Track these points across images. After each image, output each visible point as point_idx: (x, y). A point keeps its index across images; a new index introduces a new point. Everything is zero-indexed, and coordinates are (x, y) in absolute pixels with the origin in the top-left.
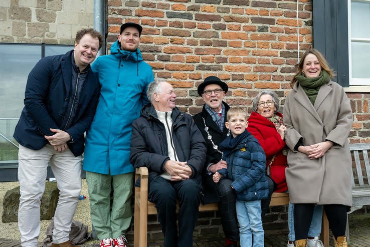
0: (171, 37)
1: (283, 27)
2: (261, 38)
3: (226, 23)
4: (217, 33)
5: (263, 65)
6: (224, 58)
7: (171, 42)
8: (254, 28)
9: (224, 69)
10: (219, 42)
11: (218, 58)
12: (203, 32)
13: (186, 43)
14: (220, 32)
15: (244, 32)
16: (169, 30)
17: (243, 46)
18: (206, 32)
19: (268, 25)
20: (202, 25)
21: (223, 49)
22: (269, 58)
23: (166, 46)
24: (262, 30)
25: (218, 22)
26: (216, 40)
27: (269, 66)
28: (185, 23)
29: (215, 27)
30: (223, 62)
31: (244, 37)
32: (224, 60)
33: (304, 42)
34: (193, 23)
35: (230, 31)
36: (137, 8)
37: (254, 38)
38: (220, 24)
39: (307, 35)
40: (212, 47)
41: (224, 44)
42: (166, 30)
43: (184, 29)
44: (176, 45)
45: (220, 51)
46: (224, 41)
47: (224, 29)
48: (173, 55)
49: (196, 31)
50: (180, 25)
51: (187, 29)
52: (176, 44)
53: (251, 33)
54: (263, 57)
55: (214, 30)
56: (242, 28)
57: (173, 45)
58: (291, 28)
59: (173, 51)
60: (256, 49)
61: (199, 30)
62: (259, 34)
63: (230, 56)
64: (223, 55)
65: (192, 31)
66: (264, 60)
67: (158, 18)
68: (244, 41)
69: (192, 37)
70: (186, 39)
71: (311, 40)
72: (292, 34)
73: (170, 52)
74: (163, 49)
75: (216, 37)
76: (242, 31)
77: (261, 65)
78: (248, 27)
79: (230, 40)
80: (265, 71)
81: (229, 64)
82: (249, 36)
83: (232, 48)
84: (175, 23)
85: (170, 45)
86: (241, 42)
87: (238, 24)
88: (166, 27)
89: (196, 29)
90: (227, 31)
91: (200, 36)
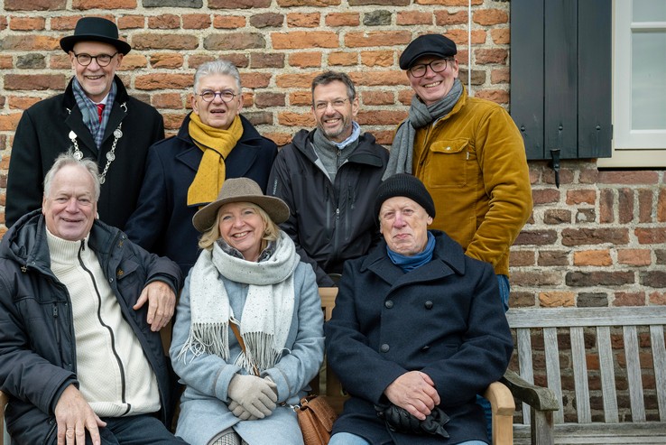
0: (152, 52)
1: (431, 9)
2: (372, 41)
3: (283, 11)
4: (261, 37)
5: (375, 108)
6: (276, 95)
7: (152, 63)
8: (354, 19)
9: (276, 120)
10: (265, 56)
11: (261, 96)
12: (228, 37)
13: (186, 64)
14: (268, 34)
15: (328, 29)
16: (147, 36)
17: (324, 64)
18: (234, 36)
19: (390, 9)
20: (225, 20)
21: (276, 73)
22: (392, 88)
23: (140, 73)
24: (373, 20)
25: (262, 11)
26: (257, 54)
27: (390, 108)
28: (185, 17)
29: (255, 21)
30: (275, 105)
31: (330, 42)
32: (278, 100)
33: (490, 44)
34: (204, 16)
35: (294, 29)
37: (354, 41)
38: (270, 13)
39: (496, 27)
40: (248, 70)
41: (277, 61)
42: (141, 36)
43: (182, 31)
44: (163, 71)
45: (268, 78)
46: (279, 55)
47: (279, 25)
48: (157, 92)
49: (212, 35)
50: (172, 23)
51: (191, 32)
52: (164, 67)
53: (347, 29)
54: (377, 88)
55: (254, 30)
56: (322, 20)
57: (155, 71)
58: (451, 10)
59: (156, 85)
60: (358, 68)
61: (218, 32)
62: (366, 31)
63: (292, 90)
64: (274, 88)
65: (201, 35)
66: (378, 96)
67: (123, 11)
68: (327, 51)
69: (200, 50)
70: (187, 55)
71: (506, 38)
72: (456, 27)
73: (149, 87)
74: (133, 80)
75: (258, 46)
76: (322, 27)
77: (370, 108)
78: (339, 15)
79: (291, 52)
80: (381, 123)
81: (289, 109)
82: (341, 38)
83: (298, 70)
84: (161, 18)
85: (150, 71)
86: (320, 55)
87: (312, 10)
88: (142, 31)
89: (211, 30)
90: (285, 29)
91: (219, 46)
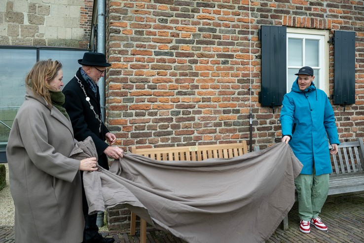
0: (158, 70)
1: (240, 60)
2: (224, 69)
3: (198, 59)
4: (192, 67)
5: (225, 90)
6: (196, 85)
7: (158, 74)
8: (219, 62)
9: (196, 94)
10: (193, 73)
11: (192, 86)
12: (181, 66)
13: (168, 75)
14: (193, 66)
15: (211, 65)
16: (156, 65)
17: (210, 76)
18: (183, 66)
19: (229, 59)
20: (181, 61)
21: (196, 78)
22: (229, 84)
23: (154, 77)
24: (224, 63)
25: (192, 58)
26: (190, 72)
27: (229, 90)
28: (168, 59)
29: (190, 61)
30: (196, 89)
31: (211, 69)
32: (197, 87)
33: (255, 71)
34: (174, 59)
35: (201, 64)
36: (132, 49)
37: (219, 69)
38: (194, 59)
39: (257, 66)
40: (188, 77)
41: (196, 75)
42: (154, 65)
43: (167, 64)
44: (161, 77)
45: (194, 80)
46: (197, 73)
47: (197, 63)
48: (159, 84)
49: (176, 66)
50: (164, 61)
51: (170, 64)
52: (161, 75)
53: (217, 65)
54: (225, 84)
55: (189, 64)
56: (210, 62)
57: (159, 77)
58: (245, 61)
59: (159, 82)
60: (220, 78)
61: (178, 64)
62: (222, 66)
63: (201, 84)
64: (195, 83)
65: (173, 65)
66: (225, 86)
67: (148, 56)
68: (211, 72)
69: (173, 70)
70: (169, 72)
71: (260, 70)
72: (246, 66)
73: (156, 82)
74: (151, 80)
75: (191, 70)
76: (210, 64)
77: (223, 90)
78: (214, 61)
79: (201, 72)
80: (226, 95)
81: (200, 90)
82: (215, 68)
83: (202, 77)
84: (160, 59)
85: (157, 77)
86: (209, 73)
87: (207, 59)
88: (154, 63)
89: (176, 64)
90: (199, 64)
91: (179, 69)
